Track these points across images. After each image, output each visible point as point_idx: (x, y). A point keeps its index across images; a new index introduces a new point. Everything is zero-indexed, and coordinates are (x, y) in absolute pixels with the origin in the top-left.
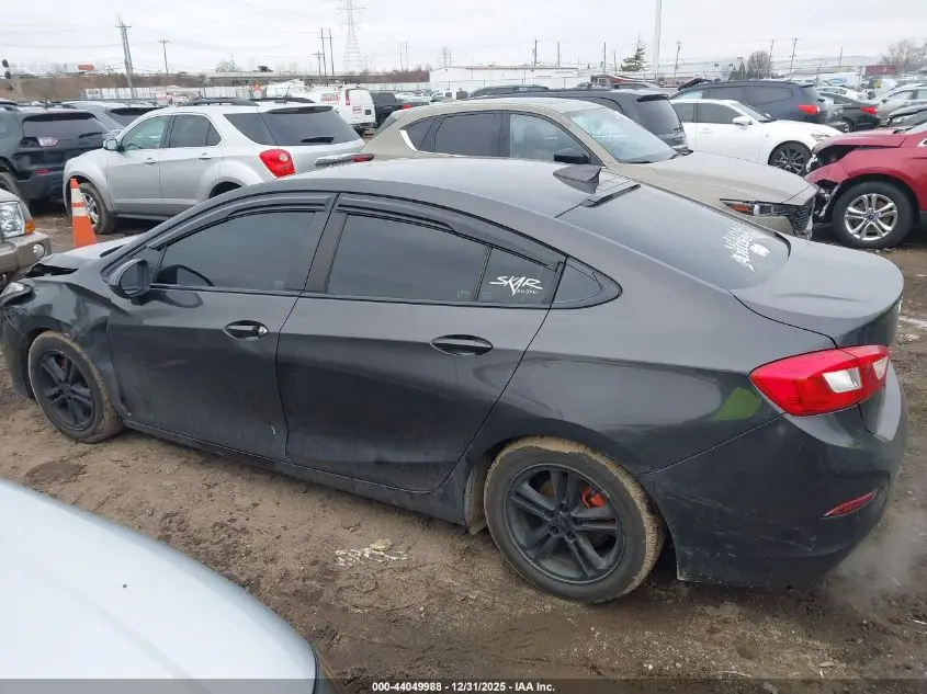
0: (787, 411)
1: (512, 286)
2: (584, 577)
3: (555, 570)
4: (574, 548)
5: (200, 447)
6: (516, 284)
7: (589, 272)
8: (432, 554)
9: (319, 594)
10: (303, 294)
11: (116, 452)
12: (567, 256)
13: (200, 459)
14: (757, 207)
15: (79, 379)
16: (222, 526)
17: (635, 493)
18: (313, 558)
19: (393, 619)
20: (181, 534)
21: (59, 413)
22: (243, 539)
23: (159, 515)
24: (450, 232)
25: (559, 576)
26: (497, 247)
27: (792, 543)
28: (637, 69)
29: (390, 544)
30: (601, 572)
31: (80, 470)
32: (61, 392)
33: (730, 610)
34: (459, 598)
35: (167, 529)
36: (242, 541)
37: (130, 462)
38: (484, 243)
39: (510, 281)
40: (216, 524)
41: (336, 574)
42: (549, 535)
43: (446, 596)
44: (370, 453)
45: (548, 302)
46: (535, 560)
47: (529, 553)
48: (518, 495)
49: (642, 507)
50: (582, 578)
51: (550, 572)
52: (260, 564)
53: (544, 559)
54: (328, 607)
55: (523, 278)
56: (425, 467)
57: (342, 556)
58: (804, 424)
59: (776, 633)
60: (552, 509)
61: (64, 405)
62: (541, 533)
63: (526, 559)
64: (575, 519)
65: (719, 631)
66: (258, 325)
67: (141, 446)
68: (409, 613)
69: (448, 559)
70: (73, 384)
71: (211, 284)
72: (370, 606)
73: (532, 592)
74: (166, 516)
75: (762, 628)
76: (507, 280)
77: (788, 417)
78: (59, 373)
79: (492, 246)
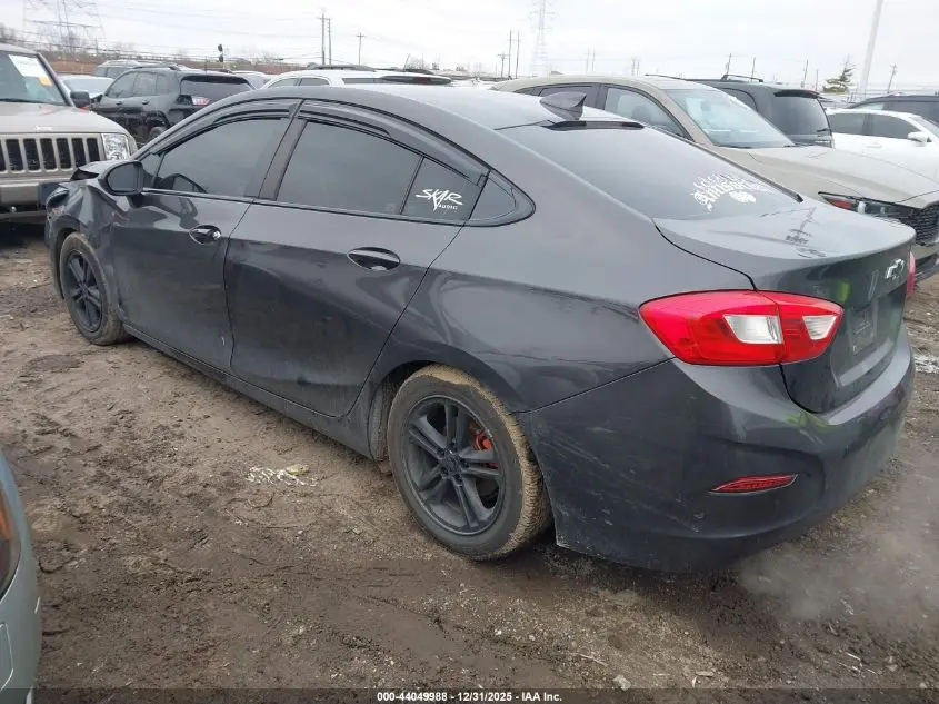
0: (679, 355)
1: (435, 200)
2: (467, 528)
3: (443, 517)
4: (460, 493)
5: (171, 354)
6: (439, 197)
7: (508, 186)
8: (343, 487)
9: (211, 501)
10: (257, 201)
11: (117, 355)
12: (490, 168)
13: (183, 372)
14: (862, 205)
15: (92, 282)
16: (164, 428)
17: (515, 436)
18: (226, 469)
19: (267, 537)
20: (124, 429)
21: (80, 314)
22: (174, 443)
23: (116, 411)
24: (386, 139)
25: (446, 523)
26: (429, 157)
27: (674, 517)
28: (840, 91)
29: (305, 469)
30: (482, 524)
31: (76, 365)
32: (81, 293)
33: (627, 598)
34: (343, 530)
35: (116, 423)
36: (173, 444)
37: (121, 365)
38: (417, 152)
39: (434, 195)
40: (161, 426)
41: (239, 487)
42: (439, 478)
43: (334, 525)
44: (293, 371)
45: (464, 218)
46: (426, 504)
47: (422, 494)
48: (415, 428)
49: (521, 452)
50: (464, 529)
51: (439, 519)
52: (176, 466)
53: (435, 504)
54: (212, 513)
55: (447, 192)
56: (337, 390)
57: (254, 473)
58: (695, 373)
59: (665, 629)
60: (443, 446)
61: (83, 307)
62: (434, 472)
63: (419, 499)
64: (463, 461)
65: (602, 615)
66: (214, 229)
67: (140, 354)
68: (286, 534)
69: (356, 493)
70: (89, 286)
71: (201, 190)
72: (253, 521)
73: (421, 538)
74: (122, 412)
75: (652, 622)
76: (432, 193)
77: (678, 363)
78: (80, 274)
79: (425, 156)
